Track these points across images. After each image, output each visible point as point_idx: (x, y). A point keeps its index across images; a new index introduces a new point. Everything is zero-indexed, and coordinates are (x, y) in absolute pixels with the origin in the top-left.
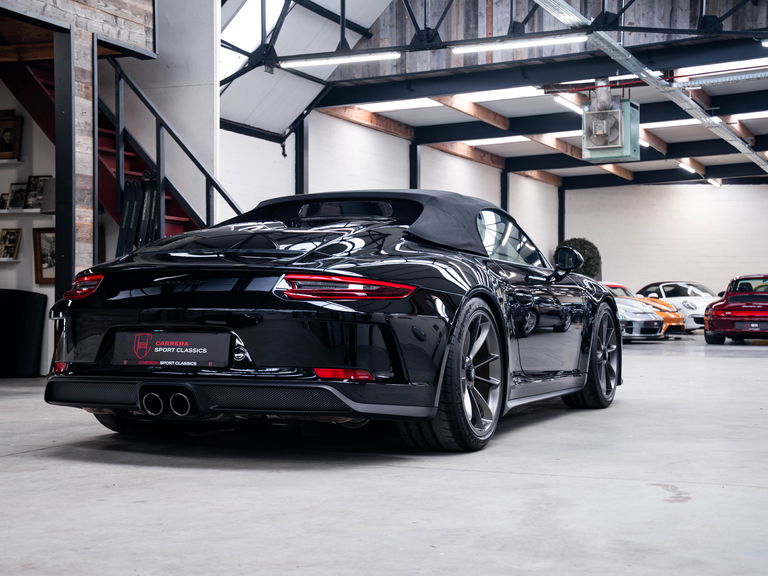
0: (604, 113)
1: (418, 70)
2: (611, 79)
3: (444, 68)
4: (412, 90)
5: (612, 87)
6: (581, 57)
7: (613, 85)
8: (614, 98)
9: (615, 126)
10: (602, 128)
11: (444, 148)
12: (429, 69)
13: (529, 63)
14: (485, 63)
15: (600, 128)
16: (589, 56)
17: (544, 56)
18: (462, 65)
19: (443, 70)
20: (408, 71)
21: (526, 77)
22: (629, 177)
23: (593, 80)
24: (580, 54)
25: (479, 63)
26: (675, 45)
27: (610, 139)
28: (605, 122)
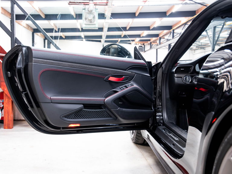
0: (91, 12)
2: (94, 1)
9: (94, 17)
11: (20, 23)
15: (90, 17)
23: (88, 1)
27: (92, 21)
28: (92, 15)
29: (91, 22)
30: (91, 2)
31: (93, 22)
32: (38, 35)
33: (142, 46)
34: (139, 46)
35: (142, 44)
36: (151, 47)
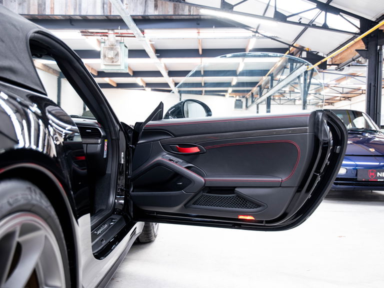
0: (112, 48)
2: (116, 31)
3: (26, 14)
8: (117, 41)
9: (117, 55)
10: (111, 54)
13: (73, 17)
14: (50, 14)
17: (82, 14)
18: (37, 13)
21: (72, 25)
23: (107, 31)
24: (101, 16)
25: (47, 14)
26: (147, 18)
27: (115, 60)
28: (112, 51)
29: (113, 62)
30: (110, 32)
31: (115, 62)
33: (240, 100)
34: (236, 100)
35: (241, 96)
36: (253, 102)
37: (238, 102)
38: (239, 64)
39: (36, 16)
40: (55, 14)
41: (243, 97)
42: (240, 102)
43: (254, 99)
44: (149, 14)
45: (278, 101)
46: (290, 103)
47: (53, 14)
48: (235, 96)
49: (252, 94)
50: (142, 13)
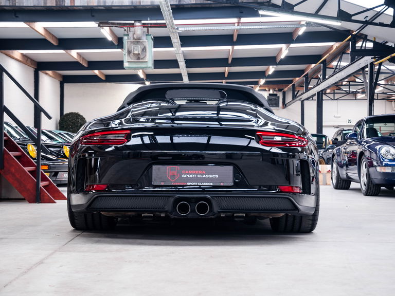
0: (137, 41)
1: (25, 5)
2: (143, 22)
3: (42, 5)
4: (17, 17)
5: (144, 27)
6: (128, 8)
7: (144, 25)
8: (143, 33)
9: (144, 49)
10: (138, 50)
11: (8, 53)
12: (32, 5)
13: (96, 8)
14: (69, 5)
15: (136, 50)
16: (133, 7)
17: (107, 4)
18: (54, 5)
19: (41, 6)
20: (17, 5)
21: (93, 16)
22: (103, 78)
23: (133, 22)
24: (129, 6)
25: (66, 5)
28: (139, 46)
29: (139, 58)
30: (138, 24)
31: (142, 59)
32: (47, 74)
33: (276, 95)
34: (270, 95)
35: (277, 89)
36: (294, 97)
37: (271, 97)
38: (281, 49)
39: (53, 8)
40: (75, 5)
41: (280, 90)
42: (275, 97)
43: (296, 93)
44: (185, 3)
45: (332, 96)
46: (347, 97)
47: (73, 5)
48: (267, 89)
49: (294, 86)
50: (176, 1)
